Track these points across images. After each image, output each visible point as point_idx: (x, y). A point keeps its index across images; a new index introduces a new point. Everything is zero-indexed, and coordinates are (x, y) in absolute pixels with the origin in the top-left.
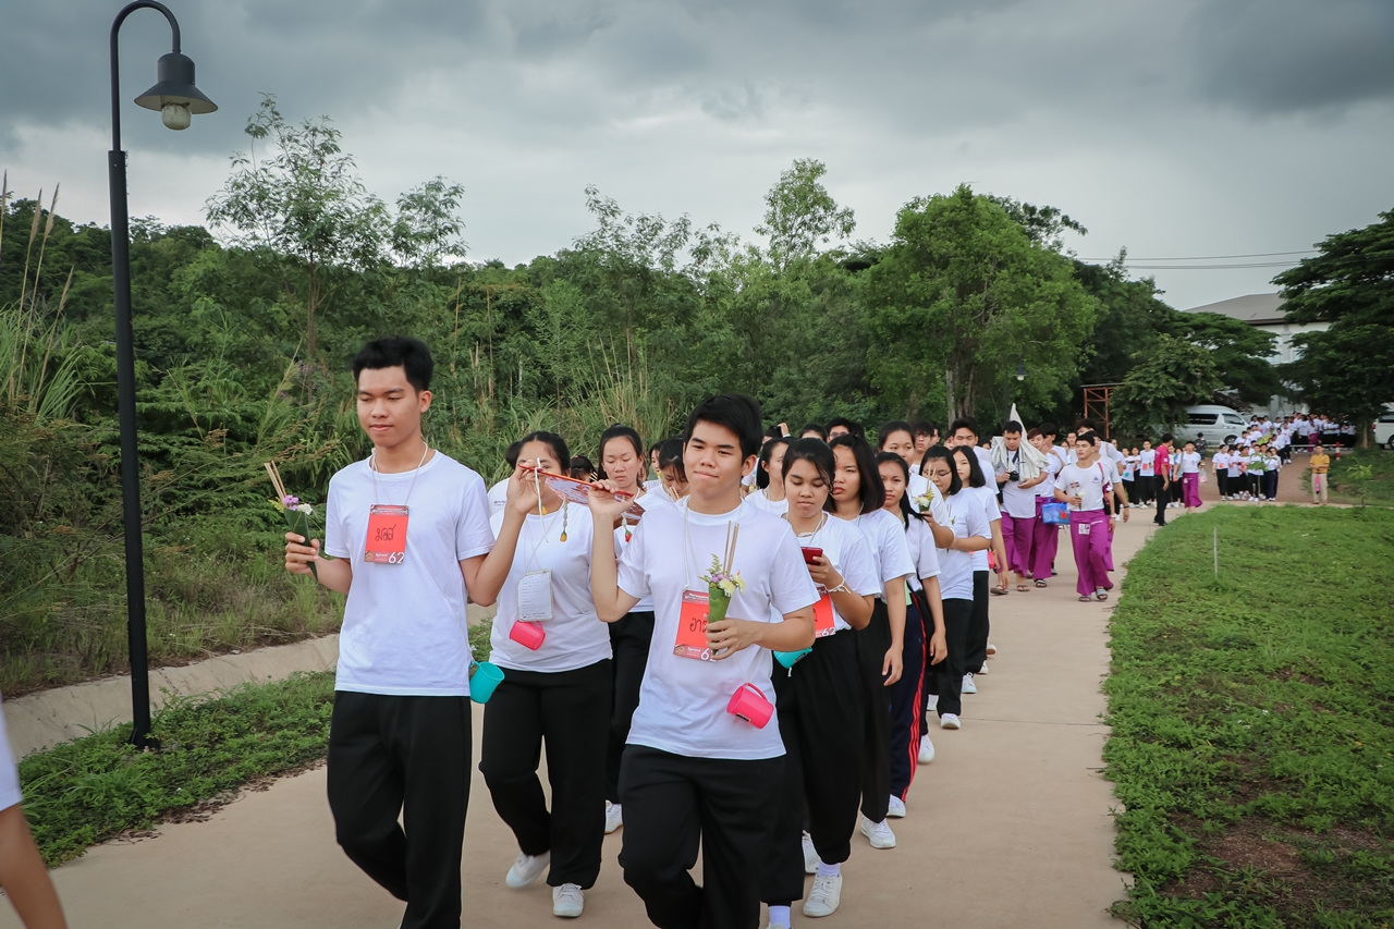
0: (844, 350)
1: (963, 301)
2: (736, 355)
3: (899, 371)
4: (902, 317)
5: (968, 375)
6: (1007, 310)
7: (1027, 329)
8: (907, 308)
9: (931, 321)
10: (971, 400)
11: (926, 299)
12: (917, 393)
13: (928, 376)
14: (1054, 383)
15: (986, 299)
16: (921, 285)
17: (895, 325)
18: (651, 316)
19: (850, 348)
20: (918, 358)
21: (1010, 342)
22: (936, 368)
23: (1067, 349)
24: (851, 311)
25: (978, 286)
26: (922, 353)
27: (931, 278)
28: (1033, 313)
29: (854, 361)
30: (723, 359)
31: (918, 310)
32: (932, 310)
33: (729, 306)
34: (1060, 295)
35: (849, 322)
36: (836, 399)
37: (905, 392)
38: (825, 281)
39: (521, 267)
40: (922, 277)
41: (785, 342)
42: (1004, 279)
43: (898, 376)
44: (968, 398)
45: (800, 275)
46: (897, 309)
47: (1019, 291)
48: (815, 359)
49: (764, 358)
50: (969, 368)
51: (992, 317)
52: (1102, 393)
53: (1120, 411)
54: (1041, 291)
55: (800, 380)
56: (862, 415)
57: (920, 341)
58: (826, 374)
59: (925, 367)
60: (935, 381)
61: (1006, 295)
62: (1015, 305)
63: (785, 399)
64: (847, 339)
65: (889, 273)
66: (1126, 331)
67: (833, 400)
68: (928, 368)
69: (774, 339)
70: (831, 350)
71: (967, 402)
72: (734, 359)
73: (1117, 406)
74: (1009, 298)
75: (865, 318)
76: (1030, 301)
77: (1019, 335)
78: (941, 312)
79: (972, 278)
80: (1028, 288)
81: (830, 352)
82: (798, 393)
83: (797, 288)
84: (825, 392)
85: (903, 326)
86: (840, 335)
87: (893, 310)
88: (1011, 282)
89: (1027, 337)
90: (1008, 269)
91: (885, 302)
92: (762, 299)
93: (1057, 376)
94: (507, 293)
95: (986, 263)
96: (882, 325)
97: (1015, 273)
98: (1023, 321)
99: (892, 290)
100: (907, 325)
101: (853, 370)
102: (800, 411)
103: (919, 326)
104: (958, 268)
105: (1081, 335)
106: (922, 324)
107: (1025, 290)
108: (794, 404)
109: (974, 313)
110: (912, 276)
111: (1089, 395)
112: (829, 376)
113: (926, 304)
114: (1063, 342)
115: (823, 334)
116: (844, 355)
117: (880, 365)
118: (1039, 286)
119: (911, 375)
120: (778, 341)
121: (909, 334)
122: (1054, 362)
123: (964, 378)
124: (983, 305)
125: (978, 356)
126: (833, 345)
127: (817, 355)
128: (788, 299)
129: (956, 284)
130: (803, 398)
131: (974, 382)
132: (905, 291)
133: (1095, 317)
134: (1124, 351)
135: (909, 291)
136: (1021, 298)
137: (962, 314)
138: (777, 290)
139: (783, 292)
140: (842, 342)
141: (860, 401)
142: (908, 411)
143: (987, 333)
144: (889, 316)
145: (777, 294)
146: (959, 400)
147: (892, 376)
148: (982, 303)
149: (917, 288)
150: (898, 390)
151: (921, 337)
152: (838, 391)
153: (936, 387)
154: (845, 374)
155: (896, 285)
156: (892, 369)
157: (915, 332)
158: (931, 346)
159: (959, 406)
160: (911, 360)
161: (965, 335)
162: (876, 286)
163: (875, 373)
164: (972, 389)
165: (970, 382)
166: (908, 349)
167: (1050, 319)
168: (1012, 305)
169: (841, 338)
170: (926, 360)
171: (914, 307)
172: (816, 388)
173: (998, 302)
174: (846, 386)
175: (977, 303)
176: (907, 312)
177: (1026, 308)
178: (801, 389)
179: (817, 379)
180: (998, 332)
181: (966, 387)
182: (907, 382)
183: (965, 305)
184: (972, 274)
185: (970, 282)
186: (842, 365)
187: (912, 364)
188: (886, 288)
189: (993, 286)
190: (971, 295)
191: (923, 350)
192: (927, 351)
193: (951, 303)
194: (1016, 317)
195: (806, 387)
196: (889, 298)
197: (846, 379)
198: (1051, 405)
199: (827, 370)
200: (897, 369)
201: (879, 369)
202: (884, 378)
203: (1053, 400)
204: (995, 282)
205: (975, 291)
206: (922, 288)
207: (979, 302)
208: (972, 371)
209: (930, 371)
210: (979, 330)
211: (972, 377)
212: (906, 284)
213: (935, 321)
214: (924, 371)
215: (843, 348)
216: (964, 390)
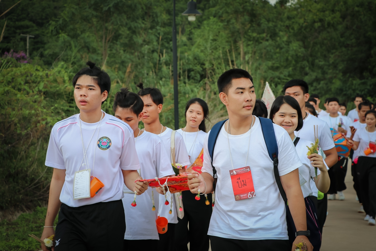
0: (355, 46)
19: (359, 45)
45: (336, 8)
55: (326, 65)
56: (368, 87)
58: (343, 61)
63: (316, 77)
64: (358, 39)
67: (348, 78)
70: (347, 46)
81: (345, 47)
83: (335, 17)
84: (343, 72)
86: (353, 36)
101: (361, 59)
102: (326, 84)
108: (322, 80)
112: (345, 63)
115: (342, 35)
116: (355, 49)
120: (321, 47)
126: (348, 42)
130: (328, 76)
138: (323, 18)
139: (327, 19)
140: (354, 41)
141: (367, 79)
145: (323, 20)
152: (351, 72)
154: (355, 61)
169: (353, 39)
172: (337, 70)
174: (356, 68)
178: (327, 70)
179: (337, 64)
186: (354, 55)
195: (330, 70)
197: (356, 64)
199: (344, 59)
215: (354, 44)
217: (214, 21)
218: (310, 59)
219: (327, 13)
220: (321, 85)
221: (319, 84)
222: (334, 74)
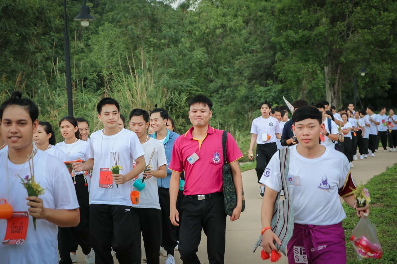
0: (260, 52)
1: (334, 26)
2: (201, 62)
3: (295, 69)
4: (297, 37)
5: (336, 70)
6: (360, 31)
7: (372, 42)
8: (300, 31)
9: (314, 39)
10: (339, 85)
11: (311, 25)
12: (306, 80)
13: (313, 71)
14: (389, 74)
15: (347, 26)
16: (308, 17)
17: (292, 41)
19: (264, 50)
20: (307, 61)
21: (362, 50)
22: (317, 67)
25: (342, 17)
26: (309, 58)
27: (315, 11)
28: (376, 33)
29: (267, 58)
30: (194, 65)
31: (306, 33)
32: (315, 32)
33: (197, 34)
34: (393, 21)
35: (263, 33)
36: (255, 83)
37: (299, 81)
38: (252, 17)
40: (308, 12)
41: (228, 53)
42: (359, 13)
43: (295, 72)
44: (337, 84)
45: (239, 13)
46: (294, 32)
47: (366, 19)
49: (215, 62)
50: (337, 66)
51: (351, 35)
54: (381, 19)
55: (231, 72)
56: (273, 94)
57: (308, 51)
58: (248, 67)
59: (310, 66)
60: (317, 74)
61: (359, 22)
62: (365, 29)
63: (222, 84)
64: (262, 44)
65: (289, 9)
67: (254, 85)
68: (312, 67)
70: (252, 52)
71: (336, 86)
72: (200, 65)
76: (374, 25)
77: (367, 46)
78: (321, 34)
79: (339, 13)
81: (250, 53)
82: (229, 80)
83: (237, 23)
84: (248, 79)
85: (297, 42)
86: (257, 42)
87: (291, 32)
88: (363, 14)
89: (372, 47)
90: (361, 7)
91: (286, 28)
92: (217, 28)
93: (390, 69)
95: (347, 3)
96: (285, 42)
97: (365, 8)
98: (370, 37)
99: (291, 20)
100: (300, 42)
101: (266, 65)
102: (232, 91)
103: (307, 42)
104: (331, 7)
106: (309, 41)
107: (371, 19)
108: (228, 87)
109: (341, 33)
112: (251, 69)
113: (311, 28)
114: (394, 49)
115: (246, 41)
116: (260, 55)
117: (283, 65)
118: (379, 15)
119: (302, 71)
120: (225, 52)
121: (301, 46)
122: (389, 61)
123: (334, 72)
124: (345, 29)
125: (342, 59)
126: (253, 48)
127: (243, 56)
128: (231, 29)
129: (330, 16)
130: (233, 83)
131: (341, 74)
132: (298, 21)
135: (301, 21)
136: (369, 24)
137: (333, 34)
138: (225, 23)
139: (228, 24)
140: (258, 46)
141: (271, 86)
142: (302, 92)
143: (348, 45)
144: (289, 36)
145: (225, 25)
146: (332, 85)
147: (291, 72)
148: (345, 27)
149: (306, 19)
150: (295, 80)
151: (308, 48)
152: (256, 79)
153: (317, 78)
154: (261, 68)
155: (293, 17)
156: (291, 68)
157: (305, 46)
158: (314, 53)
159: (332, 88)
160: (302, 62)
161: (334, 47)
162: (281, 18)
163: (281, 71)
164: (339, 78)
165: (338, 74)
166: (300, 56)
167: (386, 36)
168: (363, 28)
169: (258, 44)
170: (311, 62)
171: (304, 30)
172: (242, 76)
173: (354, 26)
174: (262, 75)
175: (341, 28)
176: (300, 34)
177: (372, 30)
178: (233, 77)
179: (243, 70)
180: (354, 44)
181: (336, 77)
182: (300, 75)
183: (334, 29)
184: (339, 9)
185: (338, 15)
186: (259, 61)
187: (303, 65)
188: (287, 18)
189: (351, 17)
190: (338, 22)
191: (309, 56)
192: (312, 57)
193: (326, 28)
194: (365, 35)
195: (235, 76)
196: (289, 25)
197: (262, 70)
198: (387, 87)
199: (250, 65)
200: (293, 68)
201: (283, 68)
202: (286, 73)
203: (389, 84)
204: (352, 15)
205: (341, 20)
206: (309, 19)
207: (343, 27)
208: (339, 68)
209: (314, 69)
210: (343, 44)
211: (339, 71)
212: (299, 16)
213: (317, 39)
214: (310, 68)
215: (259, 50)
216: (334, 79)
217: (109, 27)
218: (215, 65)
219: (229, 17)
220: (227, 93)
221: (225, 91)
222: (240, 80)
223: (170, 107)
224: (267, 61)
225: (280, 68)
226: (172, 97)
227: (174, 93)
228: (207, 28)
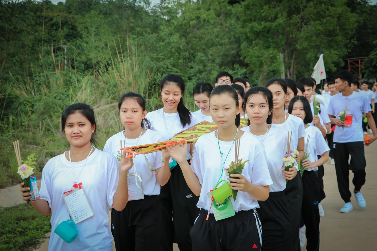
0: (228, 44)
1: (291, 19)
2: (179, 48)
3: (259, 54)
4: (260, 27)
5: (292, 56)
6: (312, 23)
7: (322, 32)
8: (262, 23)
9: (274, 29)
10: (294, 67)
11: (272, 18)
12: (267, 64)
13: (273, 56)
14: (336, 59)
15: (302, 18)
17: (256, 31)
18: (138, 29)
19: (231, 43)
20: (268, 47)
21: (314, 38)
22: (277, 52)
23: (342, 41)
24: (231, 25)
25: (297, 11)
27: (274, 7)
28: (325, 24)
29: (233, 49)
30: (173, 50)
31: (268, 24)
32: (275, 24)
33: (176, 23)
34: (339, 14)
35: (230, 30)
37: (261, 65)
38: (222, 11)
39: (60, 3)
40: (269, 7)
41: (203, 42)
42: (311, 7)
43: (258, 57)
44: (292, 67)
45: (211, 8)
46: (257, 23)
47: (318, 13)
48: (214, 49)
49: (192, 49)
50: (292, 52)
51: (304, 26)
52: (357, 62)
53: (367, 71)
54: (330, 12)
55: (206, 60)
57: (269, 39)
58: (219, 56)
59: (271, 52)
60: (275, 59)
61: (312, 15)
63: (199, 69)
64: (230, 39)
65: (253, 5)
66: (369, 30)
68: (273, 53)
69: (198, 40)
70: (221, 45)
71: (291, 69)
72: (179, 50)
73: (366, 68)
74: (313, 17)
75: (239, 28)
76: (324, 17)
77: (318, 35)
78: (280, 25)
79: (295, 7)
80: (322, 11)
81: (220, 45)
82: (205, 66)
83: (209, 15)
84: (219, 65)
85: (260, 32)
86: (226, 37)
87: (255, 24)
88: (315, 8)
89: (322, 35)
90: (313, 2)
91: (251, 20)
92: (193, 20)
93: (337, 54)
94: (56, 17)
96: (250, 32)
97: (317, 4)
98: (320, 28)
99: (254, 14)
100: (262, 31)
101: (233, 55)
102: (207, 75)
103: (268, 32)
104: (288, 2)
105: (349, 33)
106: (270, 31)
107: (321, 12)
108: (204, 72)
109: (296, 25)
110: (265, 7)
111: (351, 64)
112: (221, 58)
113: (272, 21)
114: (340, 37)
115: (217, 36)
116: (228, 47)
117: (248, 52)
118: (328, 9)
119: (264, 56)
120: (200, 41)
121: (263, 36)
123: (290, 57)
124: (300, 21)
125: (298, 47)
126: (222, 42)
127: (214, 48)
128: (204, 20)
129: (287, 10)
130: (208, 69)
131: (295, 59)
132: (261, 15)
133: (356, 24)
134: (368, 41)
135: (263, 14)
136: (319, 16)
137: (289, 25)
138: (199, 15)
139: (202, 16)
140: (227, 40)
141: (238, 69)
142: (262, 74)
143: (302, 34)
144: (253, 27)
145: (199, 17)
146: (288, 68)
147: (255, 57)
148: (299, 19)
149: (267, 13)
150: (258, 63)
151: (269, 37)
152: (225, 65)
153: (277, 62)
154: (228, 57)
155: (256, 12)
156: (255, 53)
157: (266, 35)
158: (274, 41)
159: (288, 70)
160: (264, 49)
161: (291, 36)
162: (247, 12)
163: (246, 56)
164: (294, 62)
165: (293, 59)
166: (262, 43)
167: (334, 27)
168: (315, 20)
169: (226, 39)
170: (272, 49)
171: (266, 22)
172: (214, 63)
173: (307, 19)
174: (229, 62)
175: (297, 20)
176: (262, 25)
177: (322, 21)
178: (207, 64)
179: (215, 59)
180: (308, 34)
181: (291, 62)
182: (262, 60)
183: (291, 21)
184: (295, 5)
185: (293, 9)
186: (227, 52)
187: (265, 51)
188: (251, 13)
189: (305, 11)
190: (294, 16)
191: (270, 44)
192: (272, 44)
193: (285, 20)
194: (317, 26)
195: (209, 63)
196: (253, 18)
197: (229, 59)
198: (334, 69)
199: (220, 55)
200: (257, 53)
201: (249, 54)
202: (251, 58)
203: (335, 66)
204: (306, 9)
205: (296, 14)
206: (270, 13)
207: (298, 19)
208: (294, 54)
209: (274, 54)
210: (298, 33)
211: (294, 56)
212: (262, 11)
213: (276, 29)
214: (271, 54)
215: (227, 43)
216: (290, 63)
217: (95, 14)
218: (192, 52)
219: (203, 10)
220: (202, 76)
221: (202, 75)
222: (212, 66)
223: (154, 86)
224: (233, 52)
225: (245, 54)
226: (155, 77)
227: (158, 75)
228: (184, 20)
